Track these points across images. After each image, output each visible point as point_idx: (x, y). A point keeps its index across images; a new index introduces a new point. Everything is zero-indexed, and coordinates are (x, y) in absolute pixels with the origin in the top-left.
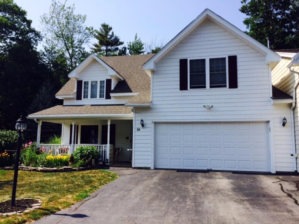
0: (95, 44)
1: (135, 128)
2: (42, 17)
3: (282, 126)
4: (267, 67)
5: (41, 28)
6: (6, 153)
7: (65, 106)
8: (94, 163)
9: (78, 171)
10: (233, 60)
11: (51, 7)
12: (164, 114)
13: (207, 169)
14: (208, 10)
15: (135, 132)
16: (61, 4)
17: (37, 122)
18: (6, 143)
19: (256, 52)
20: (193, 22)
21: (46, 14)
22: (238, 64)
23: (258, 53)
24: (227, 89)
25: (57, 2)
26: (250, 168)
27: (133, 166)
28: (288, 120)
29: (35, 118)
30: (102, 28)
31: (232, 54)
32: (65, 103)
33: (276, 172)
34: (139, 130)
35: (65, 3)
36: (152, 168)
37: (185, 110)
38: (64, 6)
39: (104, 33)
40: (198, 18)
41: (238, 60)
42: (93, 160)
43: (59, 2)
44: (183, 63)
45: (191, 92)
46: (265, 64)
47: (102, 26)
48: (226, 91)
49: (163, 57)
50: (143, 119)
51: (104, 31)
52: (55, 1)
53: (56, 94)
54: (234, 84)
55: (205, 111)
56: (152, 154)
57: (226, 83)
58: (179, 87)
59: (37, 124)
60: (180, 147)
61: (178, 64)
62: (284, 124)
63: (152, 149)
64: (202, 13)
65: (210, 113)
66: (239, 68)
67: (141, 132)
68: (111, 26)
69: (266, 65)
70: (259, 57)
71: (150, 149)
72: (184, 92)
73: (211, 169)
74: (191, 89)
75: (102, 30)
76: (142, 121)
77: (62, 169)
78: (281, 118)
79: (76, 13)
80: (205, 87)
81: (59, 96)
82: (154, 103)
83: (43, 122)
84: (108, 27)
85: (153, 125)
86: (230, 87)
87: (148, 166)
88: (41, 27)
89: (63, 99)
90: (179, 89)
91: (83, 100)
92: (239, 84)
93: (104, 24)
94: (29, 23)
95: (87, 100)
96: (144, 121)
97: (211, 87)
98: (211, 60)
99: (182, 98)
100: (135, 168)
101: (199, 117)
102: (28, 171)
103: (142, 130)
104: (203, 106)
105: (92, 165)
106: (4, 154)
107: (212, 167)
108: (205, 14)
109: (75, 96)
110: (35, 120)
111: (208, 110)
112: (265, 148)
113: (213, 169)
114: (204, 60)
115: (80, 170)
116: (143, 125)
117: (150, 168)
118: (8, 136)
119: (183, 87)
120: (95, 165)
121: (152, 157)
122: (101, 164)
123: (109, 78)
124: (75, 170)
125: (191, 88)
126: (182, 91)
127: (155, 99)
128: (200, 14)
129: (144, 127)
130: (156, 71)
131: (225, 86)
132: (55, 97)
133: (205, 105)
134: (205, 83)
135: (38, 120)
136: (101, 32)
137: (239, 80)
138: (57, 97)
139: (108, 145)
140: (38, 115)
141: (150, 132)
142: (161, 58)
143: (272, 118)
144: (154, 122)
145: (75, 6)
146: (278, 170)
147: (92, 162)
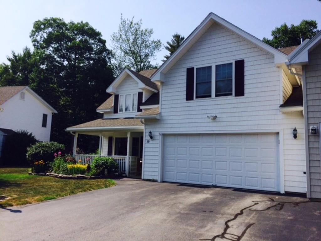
0: (166, 56)
1: (145, 140)
2: (112, 36)
3: (293, 138)
4: (278, 69)
5: (111, 47)
6: (42, 161)
7: (105, 119)
8: (107, 172)
9: (89, 179)
10: (240, 65)
11: (120, 25)
12: (171, 126)
13: (211, 185)
14: (212, 14)
15: (145, 144)
16: (129, 21)
17: (73, 134)
18: (44, 152)
19: (264, 53)
20: (197, 28)
21: (115, 33)
22: (246, 69)
23: (267, 55)
24: (233, 97)
25: (126, 19)
26: (257, 186)
27: (142, 178)
28: (299, 131)
29: (71, 130)
30: (174, 40)
31: (239, 58)
32: (105, 117)
33: (286, 192)
34: (148, 142)
35: (132, 20)
36: (159, 181)
37: (191, 121)
38: (132, 23)
39: (176, 44)
40: (201, 23)
41: (246, 65)
42: (105, 170)
43: (128, 20)
44: (190, 71)
45: (196, 102)
46: (275, 67)
47: (174, 37)
48: (232, 100)
49: (172, 67)
50: (151, 131)
51: (175, 42)
52: (124, 19)
53: (97, 109)
54: (240, 92)
55: (210, 122)
56: (159, 166)
57: (231, 90)
58: (185, 97)
59: (74, 136)
60: (186, 160)
61: (185, 73)
62: (295, 136)
63: (159, 161)
64: (206, 18)
65: (215, 124)
66: (246, 73)
67: (150, 144)
68: (184, 36)
69: (277, 67)
70: (268, 58)
71: (157, 162)
72: (191, 103)
73: (216, 185)
74: (197, 99)
75: (174, 41)
76: (150, 133)
77: (75, 177)
78: (292, 129)
79: (143, 28)
80: (210, 96)
81: (100, 110)
82: (163, 114)
83: (79, 135)
84: (181, 37)
85: (161, 137)
86: (236, 95)
87: (155, 178)
88: (112, 45)
89: (103, 113)
90: (185, 100)
91: (119, 113)
92: (246, 91)
93: (176, 34)
94: (104, 42)
95: (122, 113)
96: (152, 133)
97: (216, 96)
98: (217, 67)
99: (188, 109)
100: (144, 180)
101: (204, 129)
102: (53, 177)
103: (151, 142)
104: (207, 117)
105: (104, 174)
106: (40, 162)
107: (217, 183)
108: (210, 18)
109: (112, 110)
110: (71, 132)
111: (213, 121)
112: (274, 164)
113: (218, 185)
114: (210, 68)
115: (91, 178)
116: (151, 137)
117: (157, 180)
118: (47, 147)
119: (189, 97)
120: (107, 175)
121: (159, 169)
122: (117, 175)
123: (141, 91)
124: (86, 178)
125: (197, 97)
126: (188, 101)
127: (163, 111)
128: (204, 19)
129: (153, 139)
130: (165, 82)
131: (231, 94)
132: (96, 111)
133: (209, 115)
134: (211, 92)
135: (74, 132)
136: (173, 43)
137: (246, 87)
138: (97, 111)
139: (127, 156)
140: (76, 128)
141: (158, 144)
142: (169, 69)
143: (282, 129)
144: (162, 134)
145: (142, 22)
146: (287, 190)
147: (104, 172)
